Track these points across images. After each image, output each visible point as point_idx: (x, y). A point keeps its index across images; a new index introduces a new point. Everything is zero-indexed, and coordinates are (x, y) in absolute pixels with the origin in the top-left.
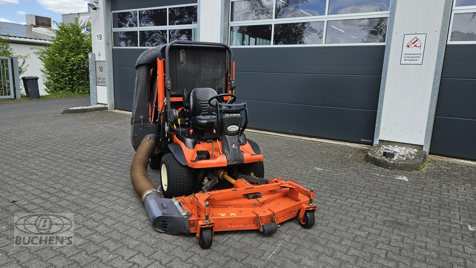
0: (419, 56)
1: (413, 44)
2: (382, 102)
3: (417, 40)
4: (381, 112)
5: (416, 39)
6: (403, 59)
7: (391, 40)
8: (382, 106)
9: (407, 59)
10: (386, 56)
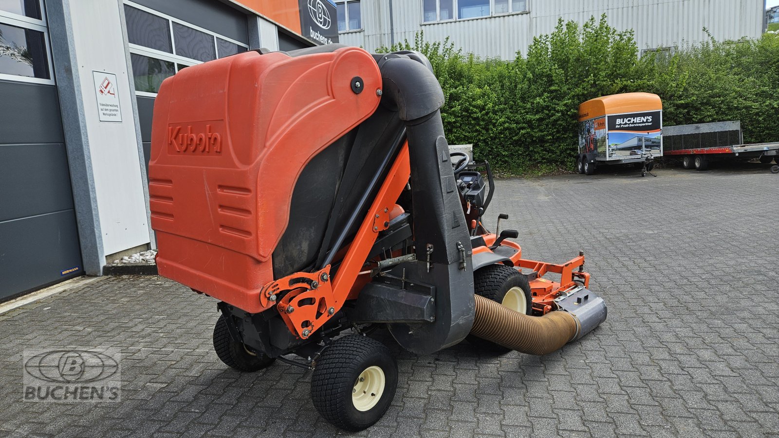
0: (116, 108)
1: (106, 88)
2: (94, 190)
3: (109, 83)
4: (97, 206)
5: (106, 82)
6: (101, 113)
7: (79, 78)
8: (96, 197)
9: (105, 112)
10: (80, 106)
